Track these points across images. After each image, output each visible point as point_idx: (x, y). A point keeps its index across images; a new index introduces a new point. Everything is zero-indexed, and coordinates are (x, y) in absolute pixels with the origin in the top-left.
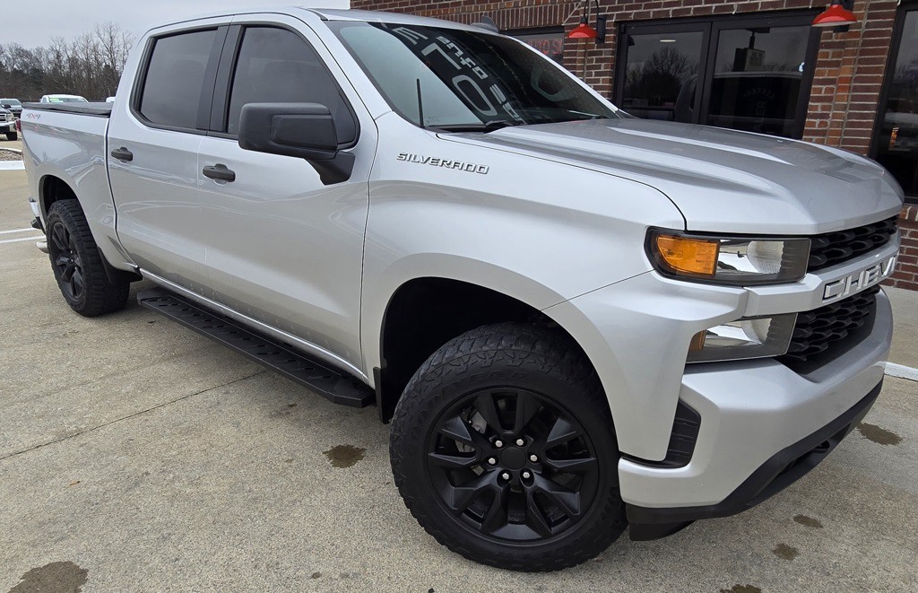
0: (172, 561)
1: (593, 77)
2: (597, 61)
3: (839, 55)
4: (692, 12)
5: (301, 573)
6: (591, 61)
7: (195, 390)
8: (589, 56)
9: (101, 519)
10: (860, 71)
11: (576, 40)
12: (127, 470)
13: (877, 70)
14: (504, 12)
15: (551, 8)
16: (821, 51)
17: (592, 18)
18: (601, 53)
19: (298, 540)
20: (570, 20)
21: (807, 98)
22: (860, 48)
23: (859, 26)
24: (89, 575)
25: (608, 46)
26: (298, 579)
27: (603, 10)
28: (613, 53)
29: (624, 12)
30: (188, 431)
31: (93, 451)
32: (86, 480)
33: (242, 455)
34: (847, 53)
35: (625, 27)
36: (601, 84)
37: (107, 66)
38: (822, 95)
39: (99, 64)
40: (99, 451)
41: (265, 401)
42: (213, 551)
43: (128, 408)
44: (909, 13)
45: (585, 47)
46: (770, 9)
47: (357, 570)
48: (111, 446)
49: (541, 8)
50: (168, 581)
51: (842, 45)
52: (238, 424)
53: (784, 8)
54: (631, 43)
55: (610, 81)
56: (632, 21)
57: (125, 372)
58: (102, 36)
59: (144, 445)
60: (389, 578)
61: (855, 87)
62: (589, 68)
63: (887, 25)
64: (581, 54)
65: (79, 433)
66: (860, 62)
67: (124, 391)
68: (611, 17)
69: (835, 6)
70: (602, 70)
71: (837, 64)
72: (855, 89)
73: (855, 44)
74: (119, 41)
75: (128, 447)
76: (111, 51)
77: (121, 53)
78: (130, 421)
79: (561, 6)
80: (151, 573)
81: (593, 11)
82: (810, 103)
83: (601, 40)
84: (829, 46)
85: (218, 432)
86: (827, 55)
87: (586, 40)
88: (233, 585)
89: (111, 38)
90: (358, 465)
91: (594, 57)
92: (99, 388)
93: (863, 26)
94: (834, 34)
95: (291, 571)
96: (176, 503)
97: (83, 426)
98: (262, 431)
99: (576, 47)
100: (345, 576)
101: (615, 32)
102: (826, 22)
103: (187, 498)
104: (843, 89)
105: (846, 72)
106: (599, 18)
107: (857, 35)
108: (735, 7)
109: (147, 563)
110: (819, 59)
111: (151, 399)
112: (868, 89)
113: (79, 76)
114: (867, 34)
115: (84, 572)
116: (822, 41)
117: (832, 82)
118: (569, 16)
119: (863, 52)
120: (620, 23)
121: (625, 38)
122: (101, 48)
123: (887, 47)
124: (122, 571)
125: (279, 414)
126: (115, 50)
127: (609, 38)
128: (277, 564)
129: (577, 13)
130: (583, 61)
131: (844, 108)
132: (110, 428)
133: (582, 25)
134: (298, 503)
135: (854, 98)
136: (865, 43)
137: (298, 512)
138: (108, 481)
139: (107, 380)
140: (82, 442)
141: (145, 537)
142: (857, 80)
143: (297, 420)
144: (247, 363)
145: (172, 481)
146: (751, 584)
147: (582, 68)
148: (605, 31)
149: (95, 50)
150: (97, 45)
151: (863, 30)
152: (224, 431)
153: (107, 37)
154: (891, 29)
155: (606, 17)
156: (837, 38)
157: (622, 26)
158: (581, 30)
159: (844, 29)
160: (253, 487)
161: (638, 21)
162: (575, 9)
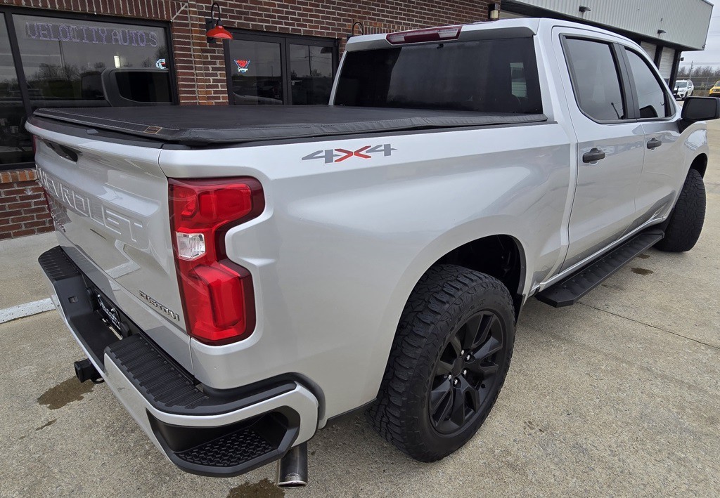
1: (211, 72)
2: (212, 57)
6: (206, 57)
8: (204, 52)
18: (213, 51)
20: (178, 18)
25: (218, 46)
28: (223, 52)
29: (228, 20)
36: (219, 77)
55: (225, 75)
62: (206, 63)
70: (218, 66)
83: (211, 40)
91: (209, 55)
118: (177, 14)
129: (184, 12)
161: (240, 29)
162: (182, 8)
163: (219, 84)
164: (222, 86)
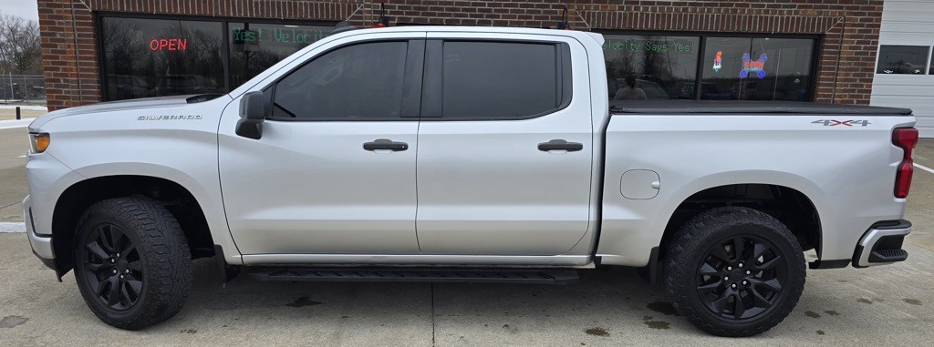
162: (358, 9)
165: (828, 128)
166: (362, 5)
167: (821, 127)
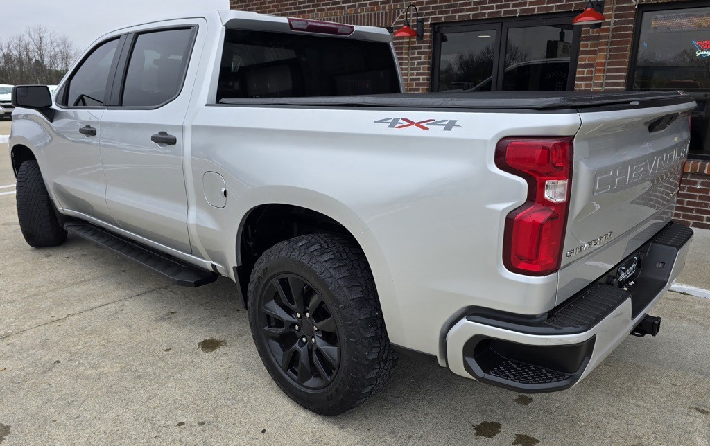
0: (75, 418)
1: (415, 66)
2: (418, 53)
3: (596, 45)
4: (487, 15)
5: (170, 423)
6: (414, 53)
7: (99, 304)
8: (412, 49)
9: (22, 394)
10: (611, 57)
11: (402, 38)
12: (43, 360)
13: (624, 56)
14: (347, 17)
15: (382, 13)
16: (582, 43)
17: (413, 21)
18: (420, 47)
19: (169, 402)
20: (397, 23)
21: (574, 79)
22: (610, 40)
23: (609, 23)
24: (11, 430)
25: (425, 42)
26: (167, 426)
27: (421, 14)
28: (430, 47)
29: (437, 16)
30: (92, 332)
31: (17, 348)
32: (11, 367)
33: (132, 347)
34: (601, 44)
35: (438, 28)
36: (421, 71)
37: (37, 61)
38: (585, 75)
39: (30, 59)
40: (22, 348)
41: (152, 310)
42: (105, 411)
43: (47, 318)
44: (645, 14)
45: (408, 43)
46: (544, 12)
47: (211, 420)
48: (31, 344)
49: (375, 14)
50: (70, 431)
51: (597, 38)
52: (130, 327)
53: (554, 11)
54: (444, 39)
55: (429, 69)
56: (442, 23)
57: (44, 293)
58: (33, 36)
59: (56, 343)
60: (234, 424)
61: (608, 69)
62: (412, 59)
63: (629, 22)
64: (406, 49)
65: (7, 336)
66: (611, 50)
67: (43, 306)
68: (427, 20)
69: (588, 9)
70: (422, 60)
71: (594, 52)
72: (609, 71)
73: (607, 37)
74: (47, 40)
75: (45, 345)
76: (40, 48)
77: (49, 50)
78: (47, 327)
79: (390, 12)
80: (58, 426)
81: (414, 15)
82: (576, 82)
83: (420, 38)
84: (588, 39)
85: (115, 332)
86: (586, 46)
87: (409, 38)
88: (119, 432)
89: (40, 38)
90: (219, 351)
91: (416, 51)
92: (23, 305)
93: (612, 24)
94: (591, 30)
95: (162, 422)
96: (79, 381)
97: (10, 331)
98: (148, 331)
99: (402, 43)
100: (201, 424)
101: (430, 31)
102: (582, 21)
103: (88, 377)
104: (599, 71)
105: (601, 58)
106: (418, 21)
107: (608, 30)
108: (518, 11)
109: (55, 421)
110: (581, 49)
111: (63, 312)
112: (618, 70)
113: (13, 69)
114: (615, 30)
115: (8, 428)
116: (583, 35)
117: (592, 65)
118: (396, 20)
119: (612, 43)
120: (435, 24)
121: (439, 35)
122: (32, 46)
123: (630, 39)
124: (36, 426)
125: (163, 319)
126: (44, 48)
127: (426, 36)
128: (153, 417)
129: (402, 17)
130: (408, 54)
131: (601, 85)
132: (30, 332)
133: (405, 27)
134: (172, 378)
135: (608, 78)
136: (614, 36)
137: (171, 384)
138: (27, 367)
139: (30, 299)
140: (9, 342)
141: (55, 404)
142: (609, 64)
143: (177, 322)
144: (141, 284)
145: (78, 366)
146: (494, 421)
147: (407, 59)
148: (423, 31)
149: (26, 48)
150: (29, 43)
151: (612, 27)
152: (119, 331)
153: (36, 37)
154: (632, 25)
155: (424, 20)
156: (593, 33)
157: (436, 26)
158: (404, 30)
159: (598, 26)
160: (139, 368)
161: (447, 23)
162: (401, 14)
163: (421, 77)
164: (423, 79)
165: (395, 131)
166: (404, 10)
167: (384, 129)
